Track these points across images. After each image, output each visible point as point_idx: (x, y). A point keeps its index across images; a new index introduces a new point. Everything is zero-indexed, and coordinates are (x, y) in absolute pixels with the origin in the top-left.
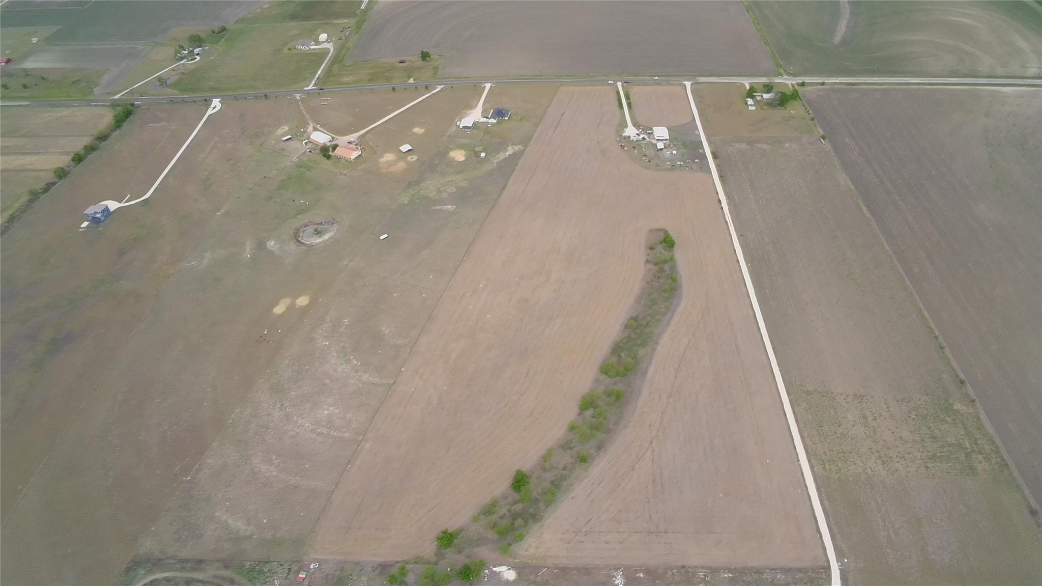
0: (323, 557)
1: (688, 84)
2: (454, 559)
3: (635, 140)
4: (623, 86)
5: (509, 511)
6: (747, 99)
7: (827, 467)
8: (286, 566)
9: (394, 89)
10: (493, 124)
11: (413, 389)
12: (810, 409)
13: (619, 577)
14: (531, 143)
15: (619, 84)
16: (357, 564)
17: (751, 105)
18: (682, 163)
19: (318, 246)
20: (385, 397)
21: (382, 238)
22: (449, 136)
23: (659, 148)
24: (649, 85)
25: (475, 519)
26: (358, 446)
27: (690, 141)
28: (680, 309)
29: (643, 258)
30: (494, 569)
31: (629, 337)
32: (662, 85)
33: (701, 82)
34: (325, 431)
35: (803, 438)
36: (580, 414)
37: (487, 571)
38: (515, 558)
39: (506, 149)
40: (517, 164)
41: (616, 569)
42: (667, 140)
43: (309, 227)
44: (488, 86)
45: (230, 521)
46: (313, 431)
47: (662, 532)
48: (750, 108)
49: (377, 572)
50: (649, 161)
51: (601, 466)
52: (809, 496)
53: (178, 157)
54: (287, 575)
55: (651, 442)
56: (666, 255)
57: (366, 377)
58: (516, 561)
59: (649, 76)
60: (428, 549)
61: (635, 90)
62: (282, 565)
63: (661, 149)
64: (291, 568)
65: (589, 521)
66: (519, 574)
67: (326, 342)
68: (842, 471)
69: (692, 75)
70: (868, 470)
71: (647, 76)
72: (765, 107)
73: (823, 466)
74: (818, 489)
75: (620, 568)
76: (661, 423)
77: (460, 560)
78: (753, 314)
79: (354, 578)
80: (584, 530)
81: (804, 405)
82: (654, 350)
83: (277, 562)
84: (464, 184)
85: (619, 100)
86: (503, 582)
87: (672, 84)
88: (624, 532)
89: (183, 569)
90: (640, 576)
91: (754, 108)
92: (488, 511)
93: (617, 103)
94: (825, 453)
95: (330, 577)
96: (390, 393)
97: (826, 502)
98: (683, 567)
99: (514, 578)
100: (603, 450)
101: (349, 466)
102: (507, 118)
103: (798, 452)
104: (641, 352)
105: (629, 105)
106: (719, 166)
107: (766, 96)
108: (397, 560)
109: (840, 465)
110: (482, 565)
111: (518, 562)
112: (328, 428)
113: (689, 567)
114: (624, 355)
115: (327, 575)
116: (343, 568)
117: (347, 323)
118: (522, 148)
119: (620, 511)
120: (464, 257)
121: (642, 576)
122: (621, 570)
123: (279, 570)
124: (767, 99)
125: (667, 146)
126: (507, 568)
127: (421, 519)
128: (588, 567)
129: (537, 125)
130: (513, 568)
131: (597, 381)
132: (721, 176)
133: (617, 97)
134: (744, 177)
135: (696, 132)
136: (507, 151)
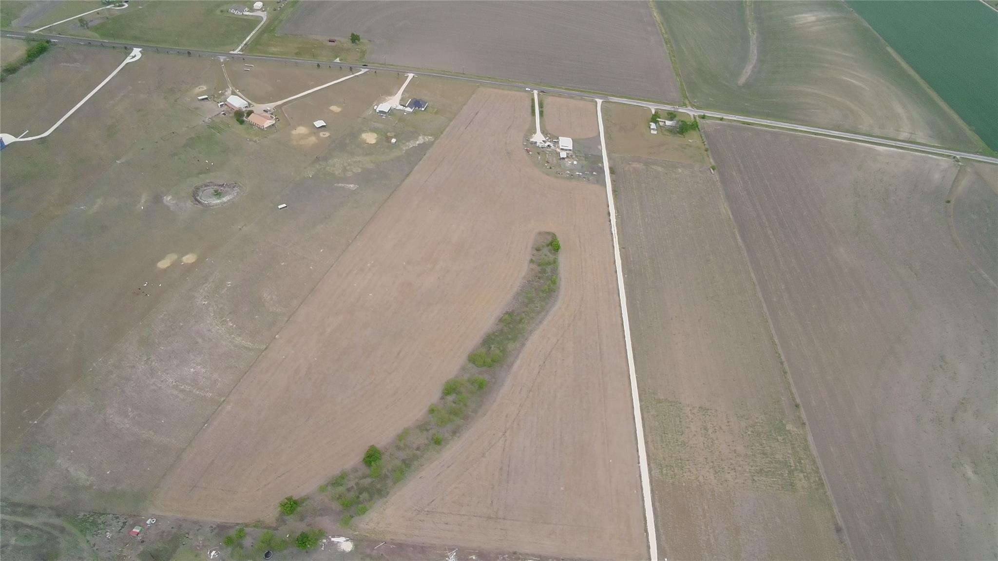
0: (161, 514)
1: (599, 102)
2: (295, 526)
3: (540, 146)
4: (539, 95)
5: (357, 484)
6: (651, 123)
7: (664, 472)
8: (122, 520)
9: (318, 66)
10: (409, 113)
11: (284, 357)
12: (657, 416)
13: (452, 557)
14: (442, 135)
15: (536, 92)
16: (195, 523)
17: (653, 129)
18: (581, 174)
19: (215, 207)
20: (255, 362)
21: (280, 207)
22: (364, 118)
23: (561, 156)
24: (564, 98)
25: (322, 489)
26: (219, 406)
27: (592, 155)
28: (555, 309)
29: (528, 258)
30: (333, 539)
31: (502, 330)
32: (575, 99)
33: (612, 102)
34: (188, 388)
35: (646, 442)
36: (442, 398)
37: (325, 541)
38: (355, 530)
39: (417, 139)
40: (425, 154)
41: (451, 550)
42: (571, 150)
43: (209, 187)
44: (411, 76)
45: (71, 470)
46: (176, 387)
47: (500, 518)
48: (652, 132)
49: (216, 531)
50: (551, 168)
51: (453, 450)
52: (643, 497)
53: (86, 100)
54: (121, 528)
55: (505, 432)
56: (551, 257)
57: (238, 340)
58: (356, 533)
59: (565, 89)
60: (271, 514)
61: (549, 100)
62: (117, 518)
63: (564, 158)
64: (126, 522)
65: (433, 501)
66: (356, 547)
67: (205, 301)
68: (677, 477)
69: (605, 94)
70: (701, 478)
71: (563, 89)
72: (666, 133)
73: (660, 470)
74: (652, 491)
75: (454, 549)
76: (518, 415)
77: (301, 527)
78: (621, 322)
79: (190, 537)
80: (426, 510)
81: (653, 412)
82: (523, 345)
83: (114, 515)
84: (370, 166)
85: (533, 107)
86: (339, 552)
87: (584, 100)
88: (464, 515)
89: (14, 513)
90: (472, 558)
91: (655, 132)
92: (336, 482)
93: (530, 111)
94: (664, 459)
95: (165, 534)
96: (260, 357)
97: (657, 504)
98: (515, 553)
99: (350, 550)
100: (458, 435)
101: (206, 425)
102: (423, 109)
103: (640, 454)
104: (511, 346)
105: (541, 113)
106: (614, 181)
107: (668, 123)
108: (238, 522)
109: (676, 471)
110: (322, 534)
111: (357, 535)
112: (192, 386)
113: (520, 554)
114: (494, 347)
115: (163, 532)
116: (181, 526)
117: (229, 285)
118: (433, 140)
119: (463, 495)
120: (357, 235)
121: (474, 558)
122: (455, 551)
123: (114, 522)
124: (669, 126)
125: (569, 156)
126: (345, 540)
127: (268, 484)
128: (425, 545)
129: (450, 119)
130: (352, 539)
131: (464, 369)
132: (614, 191)
133: (530, 104)
134: (636, 194)
135: (599, 147)
136: (418, 140)
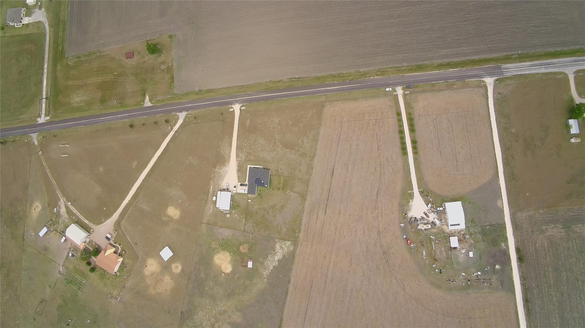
1: (489, 81)
4: (405, 95)
10: (253, 198)
14: (301, 235)
15: (399, 91)
17: (575, 136)
18: (479, 273)
22: (208, 224)
23: (452, 245)
24: (439, 90)
27: (491, 225)
32: (456, 89)
33: (508, 77)
39: (273, 249)
40: (289, 281)
44: (237, 108)
48: (573, 140)
59: (438, 66)
61: (419, 105)
63: (455, 248)
69: (496, 60)
71: (434, 68)
85: (401, 130)
87: (469, 87)
91: (579, 140)
93: (398, 143)
102: (267, 185)
105: (414, 145)
106: (525, 280)
118: (292, 248)
129: (303, 196)
132: (526, 300)
133: (397, 129)
134: (554, 299)
135: (499, 203)
136: (275, 254)
